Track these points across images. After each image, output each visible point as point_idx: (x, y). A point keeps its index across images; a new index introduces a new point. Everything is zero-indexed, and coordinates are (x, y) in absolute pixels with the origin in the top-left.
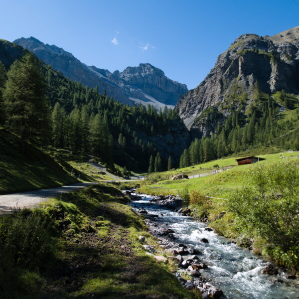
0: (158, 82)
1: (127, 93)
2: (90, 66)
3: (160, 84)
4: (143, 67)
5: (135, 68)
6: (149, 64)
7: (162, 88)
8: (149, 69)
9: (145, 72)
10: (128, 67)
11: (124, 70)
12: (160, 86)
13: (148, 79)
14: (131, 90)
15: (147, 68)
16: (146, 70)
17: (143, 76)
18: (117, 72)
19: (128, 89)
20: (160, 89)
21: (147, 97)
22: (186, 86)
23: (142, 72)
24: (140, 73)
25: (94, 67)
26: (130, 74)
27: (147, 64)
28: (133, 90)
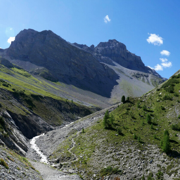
0: (122, 53)
1: (99, 60)
2: (73, 43)
3: (123, 55)
4: (111, 42)
5: (105, 43)
6: (116, 40)
7: (125, 57)
8: (116, 43)
9: (113, 45)
10: (101, 43)
11: (98, 45)
12: (123, 56)
13: (115, 50)
14: (102, 57)
15: (114, 43)
16: (113, 44)
17: (111, 48)
18: (93, 46)
19: (100, 57)
20: (123, 58)
21: (114, 62)
22: (140, 57)
23: (111, 46)
24: (109, 46)
25: (75, 44)
26: (102, 48)
27: (113, 40)
28: (104, 57)
